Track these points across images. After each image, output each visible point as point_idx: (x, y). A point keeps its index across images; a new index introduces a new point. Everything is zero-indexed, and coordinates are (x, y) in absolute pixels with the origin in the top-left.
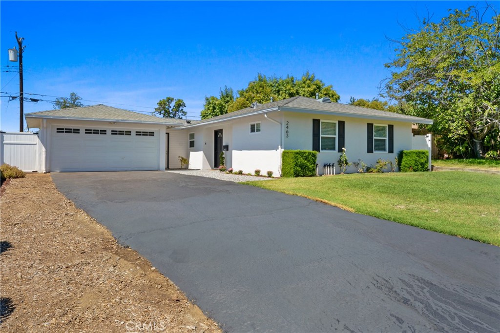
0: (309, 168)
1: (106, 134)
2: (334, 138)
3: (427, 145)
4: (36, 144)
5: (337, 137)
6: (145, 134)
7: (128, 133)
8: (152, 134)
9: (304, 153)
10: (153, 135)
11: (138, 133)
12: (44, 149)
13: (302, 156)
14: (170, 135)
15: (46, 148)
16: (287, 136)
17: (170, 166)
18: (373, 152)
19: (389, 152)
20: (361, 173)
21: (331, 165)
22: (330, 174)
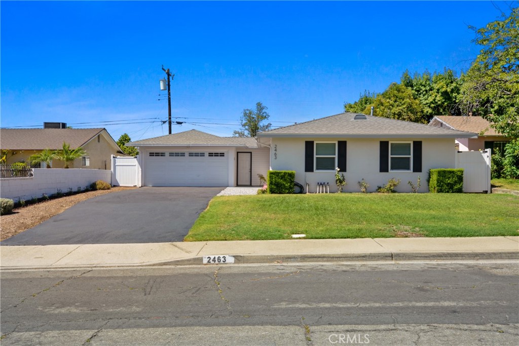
0: (285, 186)
1: (184, 156)
2: (334, 158)
3: (485, 163)
4: (135, 166)
5: (336, 156)
6: (216, 155)
7: (202, 155)
8: (222, 155)
9: (280, 173)
10: (224, 156)
11: (211, 155)
12: (140, 169)
13: (278, 176)
14: (252, 154)
15: (142, 168)
16: (275, 157)
17: (252, 183)
18: (387, 171)
19: (415, 171)
20: (364, 192)
21: (326, 184)
22: (322, 192)
